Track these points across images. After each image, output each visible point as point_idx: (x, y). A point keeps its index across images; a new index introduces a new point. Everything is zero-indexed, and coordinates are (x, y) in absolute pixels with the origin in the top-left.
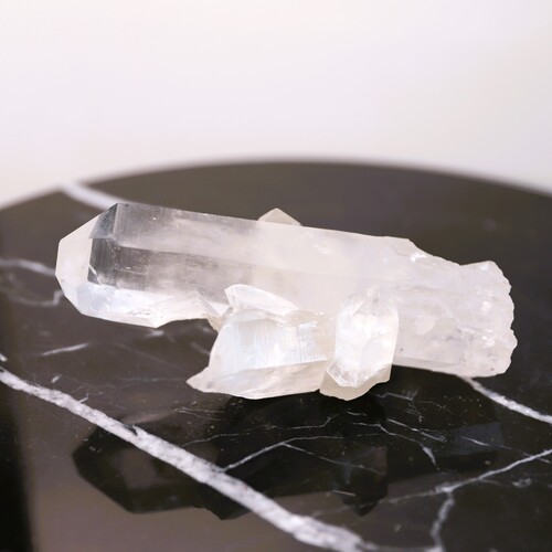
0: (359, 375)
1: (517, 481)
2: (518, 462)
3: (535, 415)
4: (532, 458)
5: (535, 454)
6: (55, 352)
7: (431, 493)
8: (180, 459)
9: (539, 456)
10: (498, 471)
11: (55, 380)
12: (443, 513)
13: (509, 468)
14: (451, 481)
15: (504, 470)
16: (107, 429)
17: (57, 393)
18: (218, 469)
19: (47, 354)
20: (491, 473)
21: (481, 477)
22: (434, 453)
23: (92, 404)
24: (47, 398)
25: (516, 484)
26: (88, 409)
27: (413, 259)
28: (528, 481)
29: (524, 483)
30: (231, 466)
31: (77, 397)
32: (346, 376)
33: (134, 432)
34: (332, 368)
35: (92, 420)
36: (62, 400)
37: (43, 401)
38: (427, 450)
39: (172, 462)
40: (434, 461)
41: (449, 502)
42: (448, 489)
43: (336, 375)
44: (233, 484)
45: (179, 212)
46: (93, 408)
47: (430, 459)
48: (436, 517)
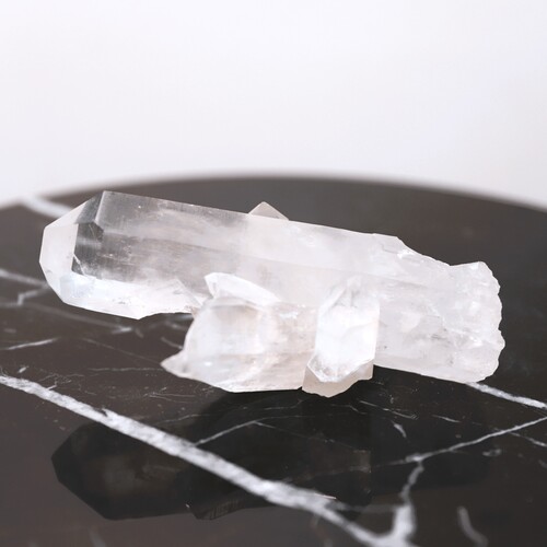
0: (339, 370)
1: (487, 451)
2: (489, 436)
3: (507, 396)
4: (503, 432)
5: (505, 429)
6: (21, 346)
7: (401, 462)
8: (151, 436)
9: (509, 430)
10: (468, 444)
11: (21, 371)
12: (413, 478)
13: (479, 440)
14: (421, 452)
15: (474, 442)
16: (76, 411)
17: (24, 382)
18: (189, 444)
19: (13, 348)
20: (462, 445)
21: (451, 449)
22: (404, 428)
23: (61, 390)
24: (15, 387)
25: (487, 454)
26: (57, 395)
27: (400, 256)
28: (498, 451)
29: (494, 453)
30: (202, 441)
31: (45, 384)
32: (327, 371)
33: (104, 414)
34: (313, 362)
35: (61, 404)
36: (30, 387)
37: (11, 388)
38: (398, 427)
39: (144, 438)
40: (404, 435)
41: (419, 469)
42: (418, 459)
43: (318, 369)
44: (205, 456)
45: (166, 202)
46: (63, 394)
47: (401, 434)
48: (405, 481)
